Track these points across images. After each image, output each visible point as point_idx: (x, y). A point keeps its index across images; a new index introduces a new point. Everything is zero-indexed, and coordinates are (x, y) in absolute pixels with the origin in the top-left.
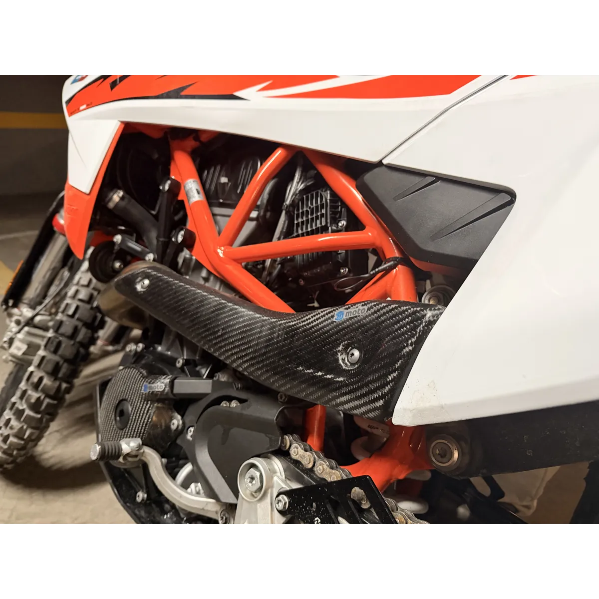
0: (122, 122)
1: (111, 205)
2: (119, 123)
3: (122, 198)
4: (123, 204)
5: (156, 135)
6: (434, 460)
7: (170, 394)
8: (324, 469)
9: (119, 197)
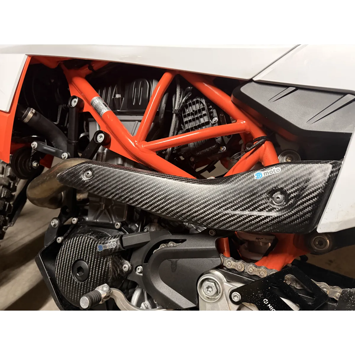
0: (29, 56)
1: (26, 120)
2: (27, 56)
3: (35, 114)
4: (36, 118)
5: (53, 66)
6: (316, 248)
7: (121, 248)
8: (253, 269)
9: (32, 113)
